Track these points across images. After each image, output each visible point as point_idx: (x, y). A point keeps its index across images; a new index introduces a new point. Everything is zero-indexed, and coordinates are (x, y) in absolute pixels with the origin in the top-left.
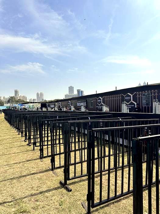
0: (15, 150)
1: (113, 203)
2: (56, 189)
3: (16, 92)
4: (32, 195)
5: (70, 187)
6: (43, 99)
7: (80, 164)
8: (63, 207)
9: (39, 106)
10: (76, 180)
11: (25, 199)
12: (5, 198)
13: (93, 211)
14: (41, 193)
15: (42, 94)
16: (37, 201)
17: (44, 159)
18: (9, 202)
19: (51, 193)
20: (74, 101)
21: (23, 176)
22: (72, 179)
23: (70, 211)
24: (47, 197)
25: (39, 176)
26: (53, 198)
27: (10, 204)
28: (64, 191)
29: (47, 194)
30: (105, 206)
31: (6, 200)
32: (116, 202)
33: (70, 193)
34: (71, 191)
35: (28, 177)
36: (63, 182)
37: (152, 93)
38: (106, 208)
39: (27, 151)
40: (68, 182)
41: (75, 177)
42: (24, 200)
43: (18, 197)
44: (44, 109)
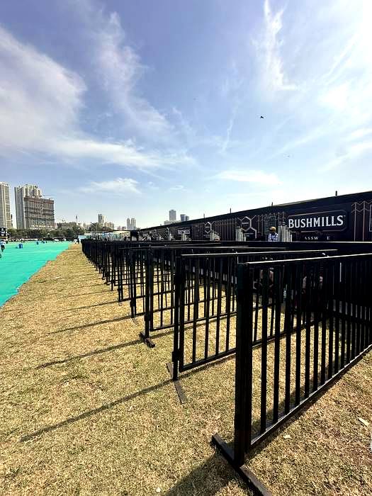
0: (86, 290)
1: (213, 365)
2: (133, 343)
3: (100, 217)
4: (96, 352)
5: (154, 341)
6: (135, 227)
7: (160, 312)
8: (138, 370)
9: (128, 234)
10: (164, 331)
11: (85, 358)
12: (56, 356)
13: (182, 377)
14: (110, 349)
15: (133, 220)
16: (102, 360)
17: (123, 303)
18: (60, 362)
19: (124, 349)
20: (174, 228)
21: (89, 325)
22: (158, 329)
23: (147, 376)
24: (118, 355)
25: (112, 325)
26: (126, 357)
27: (62, 365)
28: (143, 346)
29: (118, 351)
30: (201, 369)
31: (56, 360)
32: (217, 363)
33: (153, 349)
34: (153, 346)
35: (97, 326)
36: (144, 333)
37: (277, 216)
38: (200, 373)
39: (104, 291)
40: (151, 334)
41: (161, 328)
42: (82, 359)
43: (76, 355)
44: (134, 239)
